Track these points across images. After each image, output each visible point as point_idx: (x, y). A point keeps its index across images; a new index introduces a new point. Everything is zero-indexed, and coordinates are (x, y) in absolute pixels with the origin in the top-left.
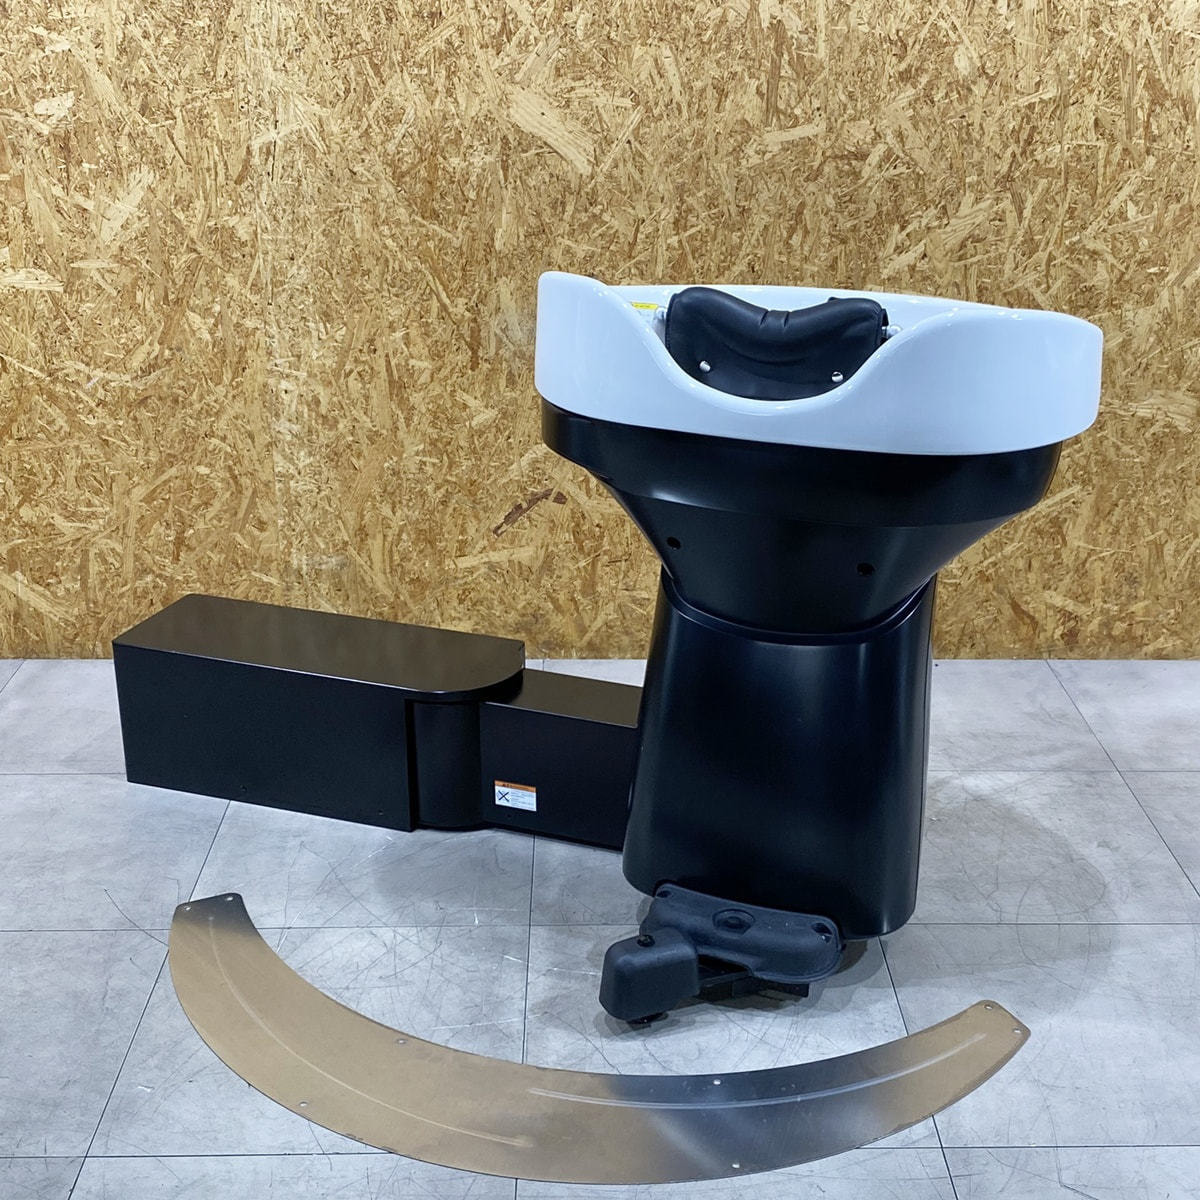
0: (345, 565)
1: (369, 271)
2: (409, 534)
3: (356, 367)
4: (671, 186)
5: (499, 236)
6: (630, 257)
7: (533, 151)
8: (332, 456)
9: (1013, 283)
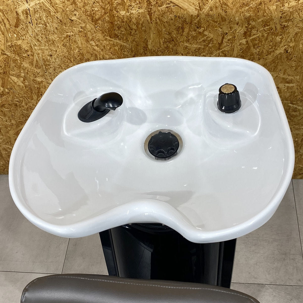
4: (243, 18)
5: (150, 43)
6: (219, 49)
7: (165, 6)
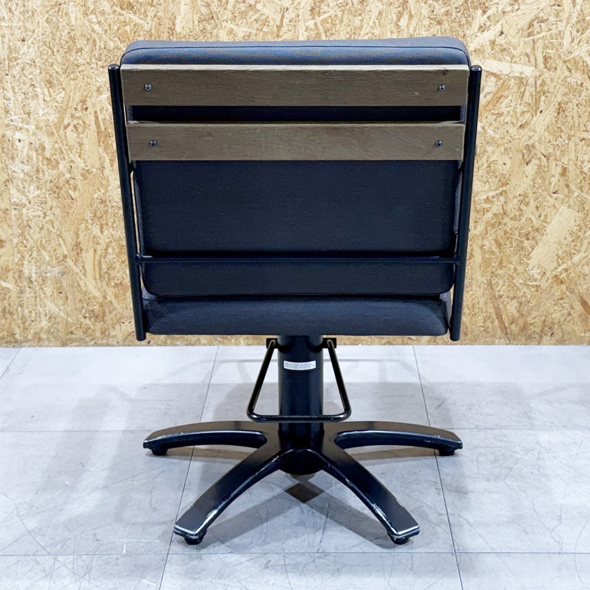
0: (63, 274)
1: (81, 49)
2: (113, 249)
3: (72, 122)
8: (55, 189)
9: (570, 53)
